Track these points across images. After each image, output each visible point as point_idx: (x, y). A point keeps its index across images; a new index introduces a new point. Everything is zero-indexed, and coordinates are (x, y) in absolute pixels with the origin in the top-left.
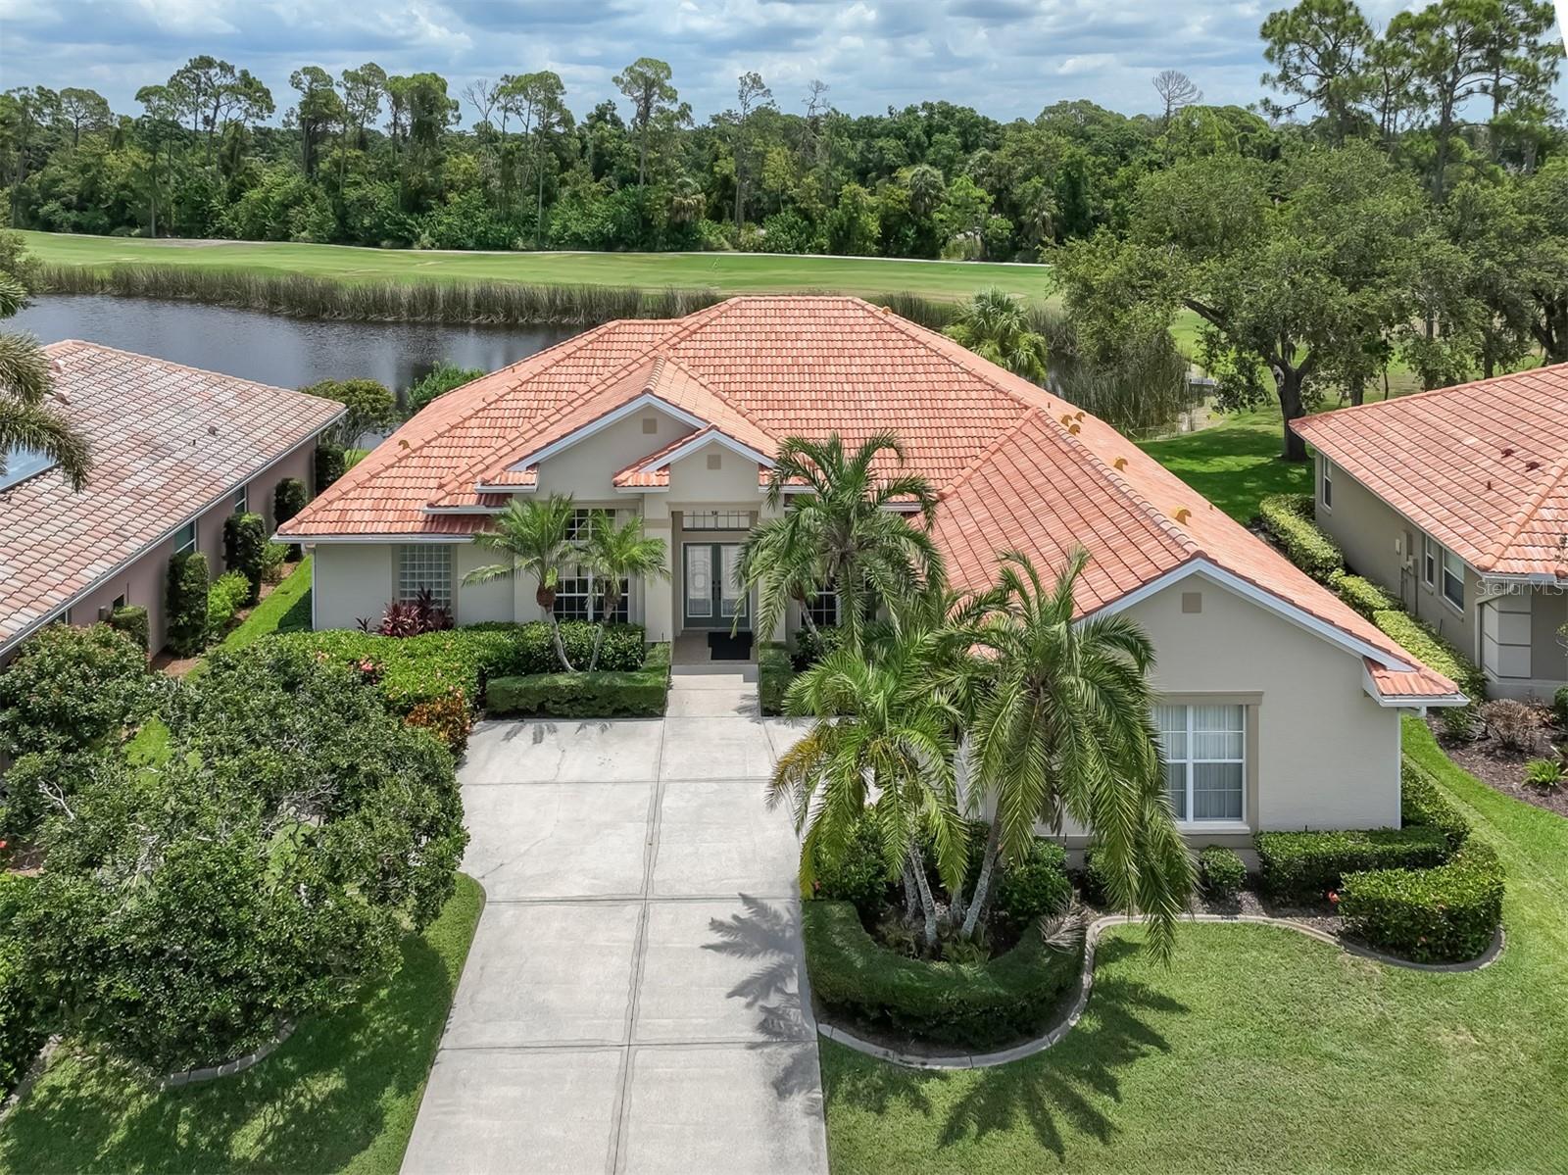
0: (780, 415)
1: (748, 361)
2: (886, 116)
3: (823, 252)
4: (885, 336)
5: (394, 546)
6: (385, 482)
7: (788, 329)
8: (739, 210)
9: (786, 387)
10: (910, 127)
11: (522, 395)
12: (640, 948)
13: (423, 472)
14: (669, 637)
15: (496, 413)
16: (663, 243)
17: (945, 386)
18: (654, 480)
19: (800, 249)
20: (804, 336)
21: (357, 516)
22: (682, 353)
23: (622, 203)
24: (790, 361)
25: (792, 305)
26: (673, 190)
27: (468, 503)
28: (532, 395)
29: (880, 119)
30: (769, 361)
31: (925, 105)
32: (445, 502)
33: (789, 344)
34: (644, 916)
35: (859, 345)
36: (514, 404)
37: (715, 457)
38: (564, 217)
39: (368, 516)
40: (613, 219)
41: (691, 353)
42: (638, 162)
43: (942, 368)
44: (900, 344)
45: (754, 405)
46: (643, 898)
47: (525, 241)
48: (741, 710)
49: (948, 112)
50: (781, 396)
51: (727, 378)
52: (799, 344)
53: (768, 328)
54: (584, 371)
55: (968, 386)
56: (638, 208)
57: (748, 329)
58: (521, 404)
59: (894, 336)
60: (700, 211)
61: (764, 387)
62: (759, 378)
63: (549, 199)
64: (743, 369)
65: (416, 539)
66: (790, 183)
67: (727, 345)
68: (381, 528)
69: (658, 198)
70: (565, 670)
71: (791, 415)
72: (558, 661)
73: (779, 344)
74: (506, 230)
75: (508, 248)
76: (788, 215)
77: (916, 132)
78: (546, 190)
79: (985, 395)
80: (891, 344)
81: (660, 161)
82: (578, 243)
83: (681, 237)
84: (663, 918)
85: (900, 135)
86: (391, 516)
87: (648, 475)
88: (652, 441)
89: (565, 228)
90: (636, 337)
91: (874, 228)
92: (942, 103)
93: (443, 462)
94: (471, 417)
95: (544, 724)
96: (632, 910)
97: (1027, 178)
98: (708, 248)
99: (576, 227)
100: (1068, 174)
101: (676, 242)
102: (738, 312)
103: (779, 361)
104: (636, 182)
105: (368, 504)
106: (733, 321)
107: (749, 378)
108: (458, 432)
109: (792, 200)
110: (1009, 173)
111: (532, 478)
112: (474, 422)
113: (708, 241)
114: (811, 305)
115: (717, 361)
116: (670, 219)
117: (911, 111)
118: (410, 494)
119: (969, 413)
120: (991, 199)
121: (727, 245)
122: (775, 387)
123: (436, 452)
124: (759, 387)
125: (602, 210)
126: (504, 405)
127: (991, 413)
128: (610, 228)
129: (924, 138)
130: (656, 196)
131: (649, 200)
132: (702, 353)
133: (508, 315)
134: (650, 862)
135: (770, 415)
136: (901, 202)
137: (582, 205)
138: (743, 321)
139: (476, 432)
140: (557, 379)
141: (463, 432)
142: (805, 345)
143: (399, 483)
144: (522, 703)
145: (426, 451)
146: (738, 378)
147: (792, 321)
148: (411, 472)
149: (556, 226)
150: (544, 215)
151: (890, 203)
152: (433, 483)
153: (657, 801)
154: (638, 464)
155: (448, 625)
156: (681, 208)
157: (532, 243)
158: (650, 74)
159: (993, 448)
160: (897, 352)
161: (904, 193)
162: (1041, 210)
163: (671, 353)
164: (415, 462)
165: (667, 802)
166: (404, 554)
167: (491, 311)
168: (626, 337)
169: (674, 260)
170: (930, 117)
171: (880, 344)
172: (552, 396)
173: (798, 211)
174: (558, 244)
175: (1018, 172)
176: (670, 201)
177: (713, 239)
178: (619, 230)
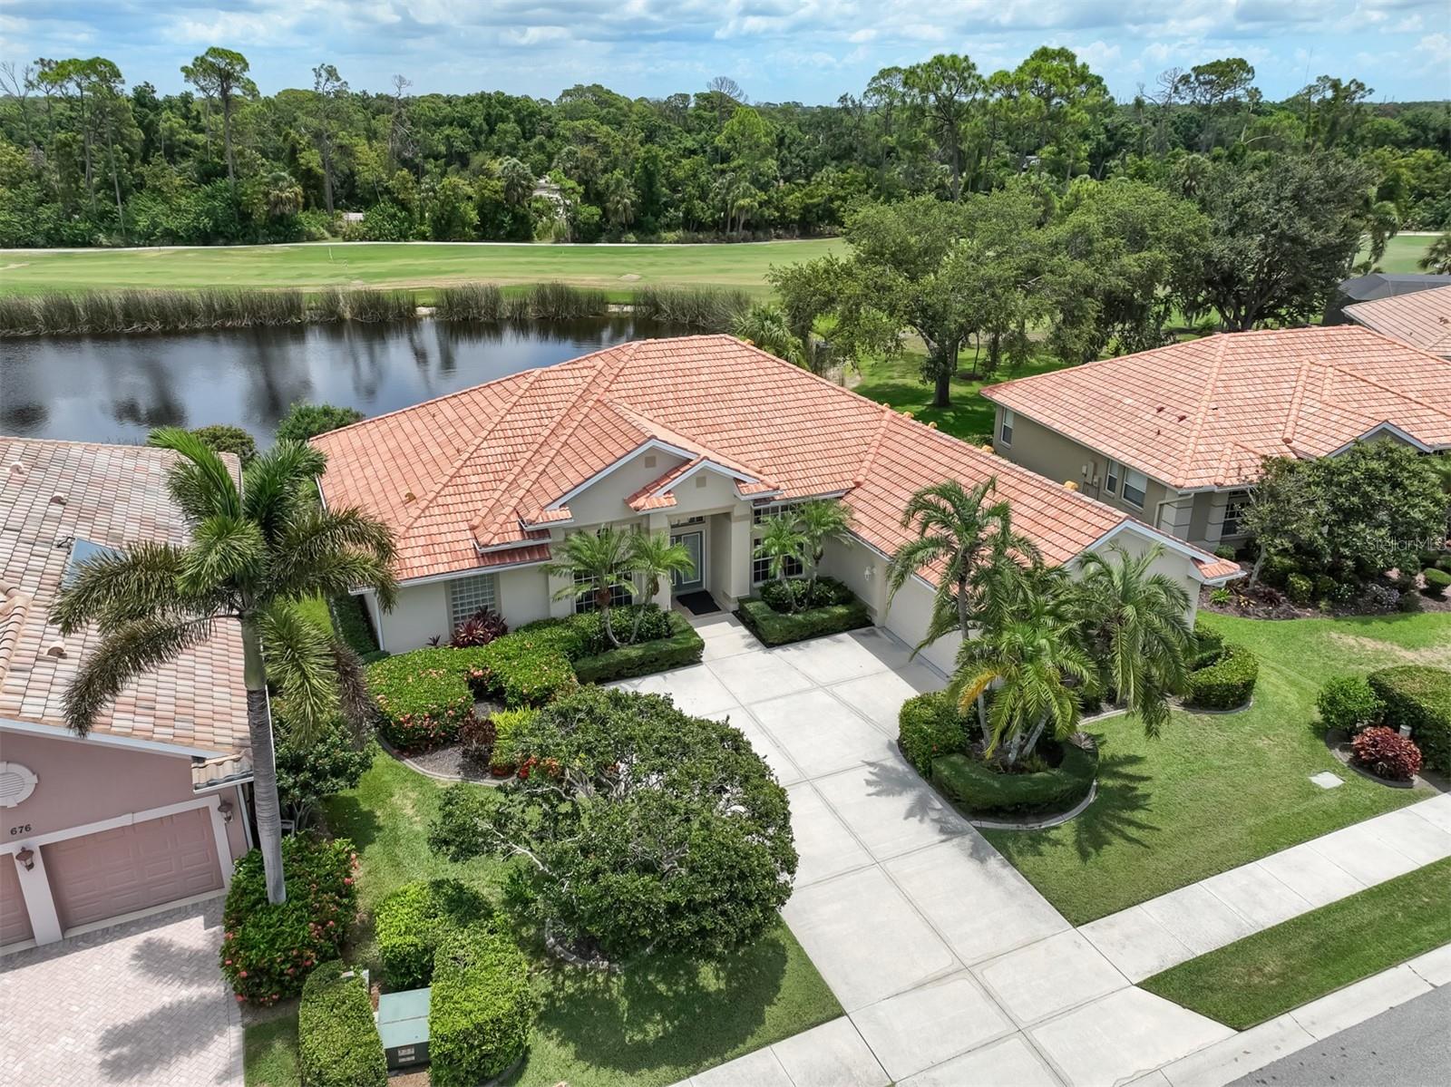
3: (425, 239)
5: (445, 583)
8: (328, 199)
16: (264, 235)
17: (822, 401)
19: (403, 236)
23: (214, 198)
38: (149, 212)
40: (209, 213)
42: (221, 156)
43: (814, 387)
47: (109, 236)
55: (837, 399)
56: (235, 203)
60: (298, 203)
66: (384, 176)
69: (256, 192)
74: (80, 226)
75: (90, 245)
76: (385, 205)
82: (173, 238)
83: (282, 229)
89: (155, 225)
91: (474, 216)
92: (498, 93)
97: (605, 171)
98: (311, 238)
99: (167, 223)
100: (645, 167)
101: (278, 234)
104: (225, 175)
106: (641, 362)
109: (387, 191)
110: (592, 165)
113: (310, 232)
116: (268, 212)
120: (581, 189)
121: (327, 234)
125: (191, 206)
127: (862, 418)
128: (206, 222)
129: (485, 127)
130: (250, 191)
131: (244, 194)
133: (165, 321)
136: (496, 192)
137: (166, 201)
149: (143, 223)
150: (125, 210)
151: (487, 193)
154: (648, 491)
156: (279, 201)
157: (115, 238)
161: (499, 185)
162: (622, 197)
167: (144, 320)
169: (287, 253)
173: (395, 201)
174: (148, 239)
175: (600, 165)
176: (266, 194)
177: (313, 229)
178: (216, 225)
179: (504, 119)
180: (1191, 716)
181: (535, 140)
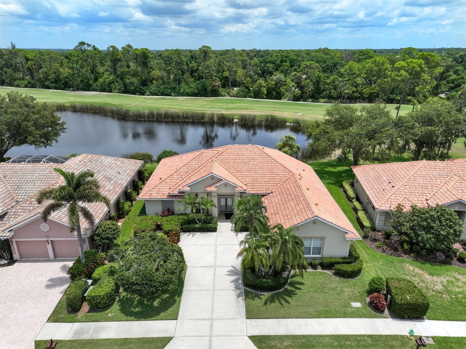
0: (239, 173)
1: (233, 161)
3: (251, 97)
4: (262, 155)
5: (161, 200)
6: (158, 187)
7: (241, 153)
8: (229, 85)
9: (241, 167)
11: (184, 168)
12: (215, 275)
13: (166, 185)
14: (217, 216)
15: (180, 172)
16: (209, 95)
17: (275, 167)
18: (214, 190)
20: (245, 155)
21: (154, 195)
22: (218, 159)
23: (199, 84)
24: (242, 161)
25: (242, 147)
26: (212, 81)
27: (176, 193)
28: (187, 168)
30: (237, 161)
32: (171, 193)
33: (242, 157)
34: (215, 269)
35: (257, 157)
36: (183, 170)
37: (226, 185)
38: (184, 88)
40: (197, 88)
41: (220, 159)
42: (203, 73)
43: (274, 163)
44: (266, 157)
45: (234, 171)
46: (215, 266)
47: (174, 94)
48: (232, 230)
50: (240, 169)
51: (228, 165)
52: (244, 157)
53: (237, 153)
54: (197, 162)
55: (279, 167)
56: (203, 86)
57: (233, 153)
58: (185, 170)
59: (264, 155)
60: (219, 86)
61: (236, 167)
62: (235, 165)
63: (180, 82)
64: (231, 163)
65: (166, 199)
66: (243, 79)
67: (228, 157)
68: (159, 197)
70: (197, 223)
71: (242, 174)
72: (195, 221)
73: (239, 157)
74: (169, 91)
76: (243, 88)
78: (179, 80)
79: (283, 169)
80: (264, 157)
81: (209, 73)
82: (188, 95)
83: (215, 93)
84: (218, 270)
86: (160, 195)
87: (212, 188)
88: (213, 182)
89: (184, 90)
90: (208, 154)
91: (265, 92)
93: (170, 183)
95: (194, 233)
96: (213, 268)
97: (306, 79)
98: (222, 96)
99: (187, 91)
101: (213, 94)
102: (230, 149)
103: (239, 161)
104: (203, 78)
105: (155, 192)
106: (229, 151)
107: (233, 165)
108: (172, 176)
109: (244, 83)
111: (189, 189)
112: (175, 174)
114: (247, 147)
115: (226, 161)
116: (212, 89)
118: (164, 190)
119: (279, 173)
121: (227, 95)
122: (238, 167)
123: (168, 181)
124: (235, 167)
125: (194, 86)
126: (181, 170)
127: (284, 173)
128: (196, 91)
130: (208, 83)
131: (206, 84)
132: (223, 159)
134: (215, 260)
135: (237, 173)
137: (188, 85)
138: (231, 151)
139: (176, 176)
140: (192, 164)
142: (245, 157)
143: (161, 188)
144: (190, 229)
145: (166, 181)
146: (231, 165)
147: (242, 151)
148: (163, 185)
149: (182, 90)
150: (179, 87)
152: (168, 188)
153: (216, 249)
154: (210, 186)
155: (173, 214)
156: (215, 86)
157: (176, 94)
158: (205, 50)
159: (283, 182)
160: (265, 159)
163: (216, 159)
164: (164, 183)
165: (218, 249)
166: (163, 202)
168: (206, 154)
169: (213, 100)
171: (261, 157)
172: (191, 168)
173: (245, 86)
174: (183, 95)
176: (212, 84)
177: (223, 93)
178: (198, 91)
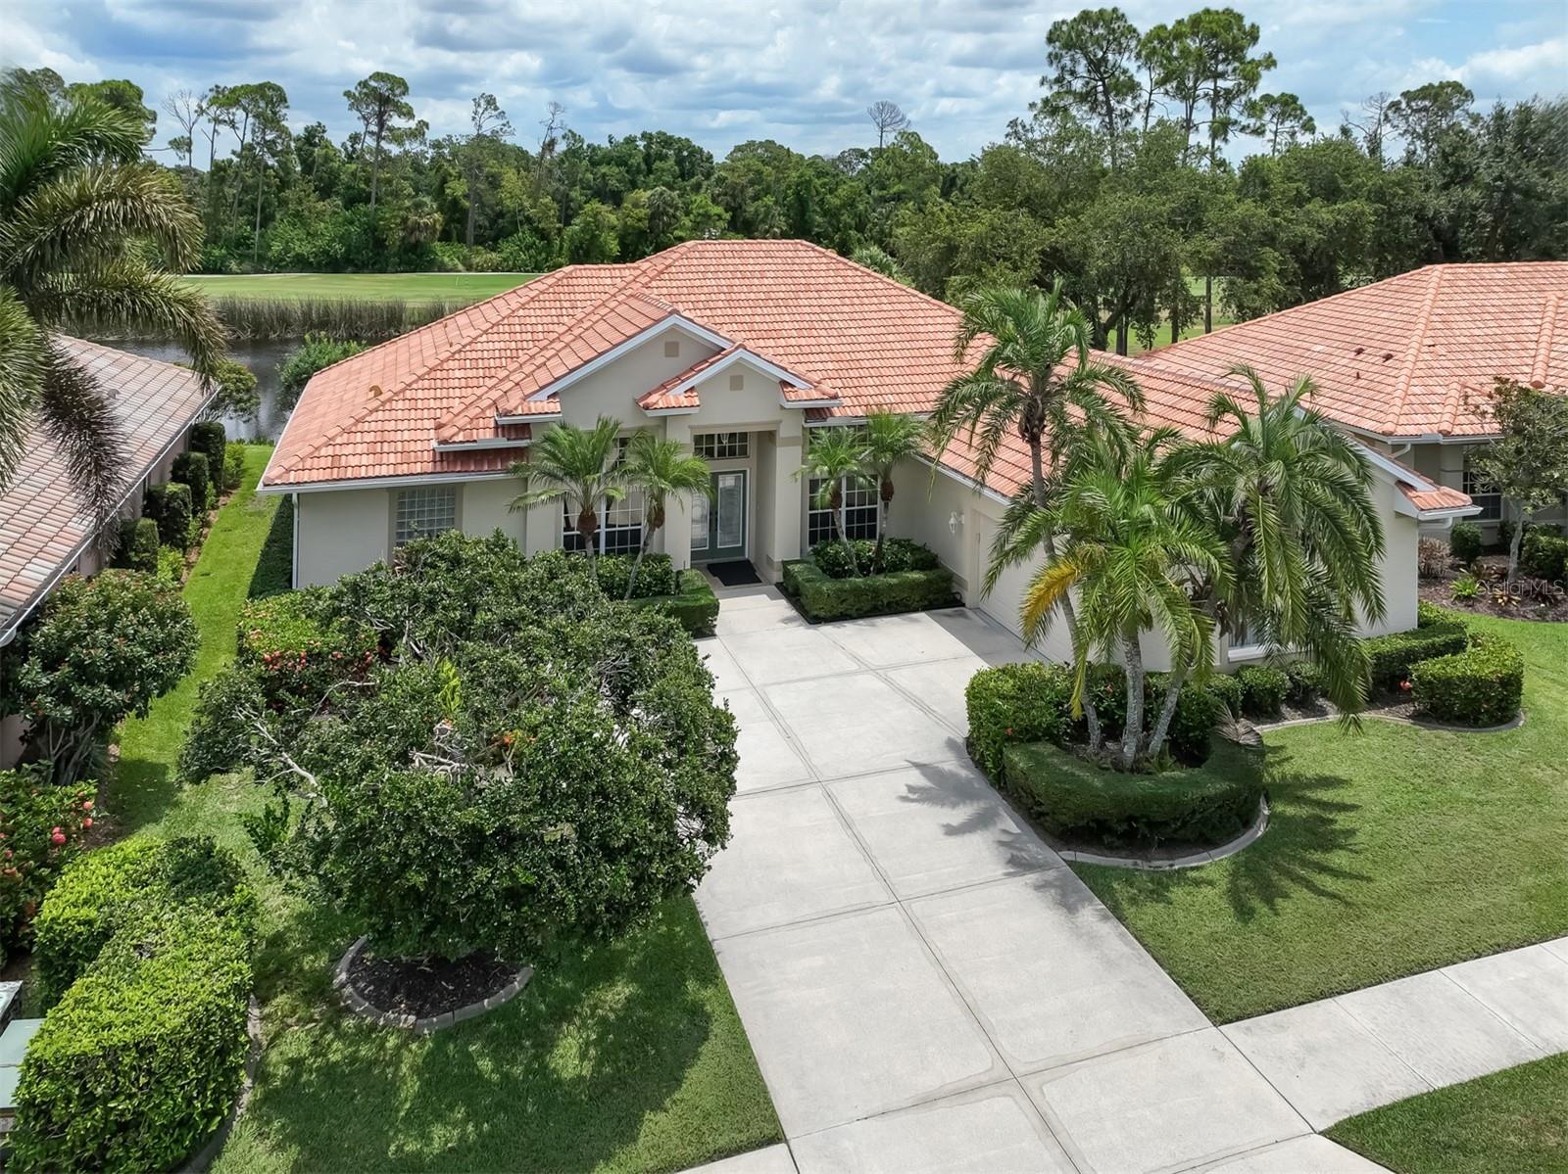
1: (722, 296)
2: (605, 144)
4: (842, 273)
5: (391, 492)
6: (373, 426)
7: (750, 268)
8: (470, 233)
10: (630, 155)
11: (496, 337)
13: (413, 415)
14: (689, 565)
15: (475, 355)
16: (394, 264)
17: (912, 314)
18: (682, 402)
19: (539, 268)
20: (768, 274)
21: (353, 461)
23: (352, 223)
24: (763, 296)
26: (408, 210)
27: (486, 437)
28: (506, 337)
29: (599, 147)
30: (743, 296)
31: (644, 136)
32: (460, 437)
35: (822, 281)
36: (491, 346)
37: (737, 378)
38: (284, 236)
39: (365, 460)
40: (342, 239)
41: (664, 291)
42: (368, 183)
43: (903, 299)
44: (858, 280)
47: (239, 264)
49: (667, 141)
52: (766, 281)
53: (732, 268)
56: (370, 228)
57: (712, 268)
58: (498, 345)
60: (435, 231)
61: (747, 319)
62: (740, 311)
63: (267, 217)
64: (721, 304)
65: (426, 479)
66: (526, 204)
68: (384, 471)
69: (395, 217)
73: (747, 282)
74: (216, 252)
75: (220, 272)
76: (524, 234)
77: (637, 160)
78: (263, 209)
79: (950, 320)
80: (850, 280)
81: (389, 181)
82: (303, 265)
83: (415, 258)
85: (621, 162)
86: (392, 458)
87: (676, 397)
88: (677, 364)
89: (287, 250)
90: (596, 281)
91: (614, 246)
92: (660, 133)
93: (433, 404)
94: (448, 360)
97: (756, 198)
98: (442, 268)
99: (299, 249)
100: (797, 193)
101: (409, 263)
102: (697, 255)
103: (753, 296)
104: (367, 201)
105: (361, 448)
106: (695, 262)
107: (729, 312)
108: (438, 375)
109: (529, 220)
110: (742, 192)
111: (555, 406)
112: (453, 364)
113: (442, 262)
114: (764, 247)
116: (404, 238)
117: (630, 140)
118: (406, 436)
120: (728, 216)
121: (460, 267)
122: (757, 318)
123: (421, 394)
125: (327, 231)
126: (479, 346)
128: (339, 248)
129: (643, 166)
130: (389, 216)
131: (382, 219)
132: (675, 291)
136: (639, 220)
137: (304, 225)
138: (705, 261)
140: (528, 320)
141: (444, 374)
142: (771, 281)
143: (390, 426)
145: (409, 394)
146: (719, 313)
147: (751, 261)
148: (400, 415)
150: (262, 236)
151: (629, 221)
154: (665, 386)
156: (417, 227)
157: (246, 266)
158: (384, 88)
160: (858, 287)
161: (643, 212)
164: (400, 405)
166: (403, 500)
168: (585, 281)
169: (413, 280)
170: (647, 147)
173: (536, 231)
174: (279, 266)
175: (750, 191)
176: (405, 220)
177: (446, 259)
178: (348, 251)
179: (663, 158)
180: (1424, 732)
181: (693, 180)
